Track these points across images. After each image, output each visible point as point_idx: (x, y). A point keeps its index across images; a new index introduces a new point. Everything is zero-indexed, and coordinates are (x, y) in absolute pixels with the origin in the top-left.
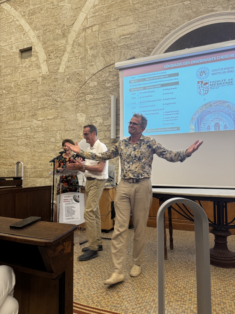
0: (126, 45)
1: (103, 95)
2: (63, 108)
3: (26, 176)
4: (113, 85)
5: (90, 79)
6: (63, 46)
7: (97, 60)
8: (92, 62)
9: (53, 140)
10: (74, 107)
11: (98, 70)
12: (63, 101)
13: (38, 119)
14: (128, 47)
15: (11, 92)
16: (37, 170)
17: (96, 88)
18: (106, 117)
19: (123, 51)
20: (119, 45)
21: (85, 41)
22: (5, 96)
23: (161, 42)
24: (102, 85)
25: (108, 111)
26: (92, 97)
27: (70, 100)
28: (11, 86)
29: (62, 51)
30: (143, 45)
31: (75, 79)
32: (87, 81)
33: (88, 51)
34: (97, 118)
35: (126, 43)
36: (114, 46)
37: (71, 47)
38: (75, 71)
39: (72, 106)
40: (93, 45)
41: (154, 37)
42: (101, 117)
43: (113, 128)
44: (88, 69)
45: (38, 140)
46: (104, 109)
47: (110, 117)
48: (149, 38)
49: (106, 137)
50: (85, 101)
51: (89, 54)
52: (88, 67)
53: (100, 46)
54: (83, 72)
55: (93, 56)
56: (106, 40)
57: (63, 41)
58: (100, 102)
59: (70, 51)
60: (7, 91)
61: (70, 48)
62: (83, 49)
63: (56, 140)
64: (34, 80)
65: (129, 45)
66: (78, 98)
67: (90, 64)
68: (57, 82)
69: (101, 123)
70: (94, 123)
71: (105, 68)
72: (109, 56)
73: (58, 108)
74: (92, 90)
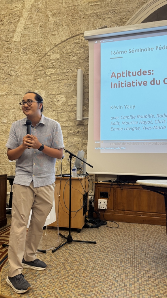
0: (95, 13)
1: (67, 69)
2: (18, 83)
4: (79, 58)
5: (52, 51)
6: (19, 11)
7: (60, 29)
8: (54, 31)
9: (5, 120)
10: (31, 82)
11: (61, 41)
12: (17, 75)
14: (97, 16)
17: (59, 61)
18: (70, 95)
19: (92, 20)
20: (87, 13)
21: (45, 6)
23: (137, 12)
24: (66, 57)
25: (73, 89)
26: (54, 71)
27: (26, 74)
29: (17, 16)
30: (116, 14)
31: (33, 50)
32: (47, 53)
33: (49, 18)
34: (60, 96)
35: (95, 12)
36: (81, 13)
37: (28, 12)
38: (33, 40)
39: (29, 80)
40: (56, 11)
41: (128, 6)
42: (64, 94)
43: (79, 109)
44: (49, 38)
46: (68, 85)
47: (76, 95)
48: (123, 7)
49: (70, 119)
50: (45, 75)
51: (51, 21)
52: (50, 36)
53: (65, 13)
54: (43, 42)
55: (56, 24)
56: (72, 6)
57: (19, 5)
58: (63, 77)
59: (27, 17)
61: (27, 14)
62: (43, 15)
63: (8, 120)
65: (99, 14)
66: (36, 71)
67: (51, 33)
68: (10, 52)
69: (64, 102)
70: (55, 101)
71: (70, 39)
72: (75, 25)
73: (11, 83)
74: (54, 63)
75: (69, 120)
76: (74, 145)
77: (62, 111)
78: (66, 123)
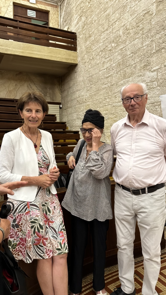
13: (152, 70)
15: (120, 42)
22: (114, 51)
28: (119, 35)
60: (116, 43)
64: (146, 13)
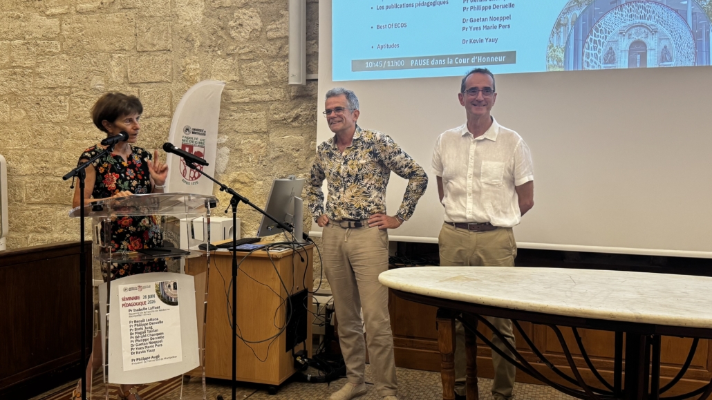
3: (18, 198)
16: (51, 182)
18: (272, 8)
34: (244, 10)
43: (294, 50)
45: (50, 81)
49: (273, 79)
63: (110, 83)
69: (257, 30)
75: (273, 81)
76: (287, 155)
77: (251, 56)
78: (264, 91)
